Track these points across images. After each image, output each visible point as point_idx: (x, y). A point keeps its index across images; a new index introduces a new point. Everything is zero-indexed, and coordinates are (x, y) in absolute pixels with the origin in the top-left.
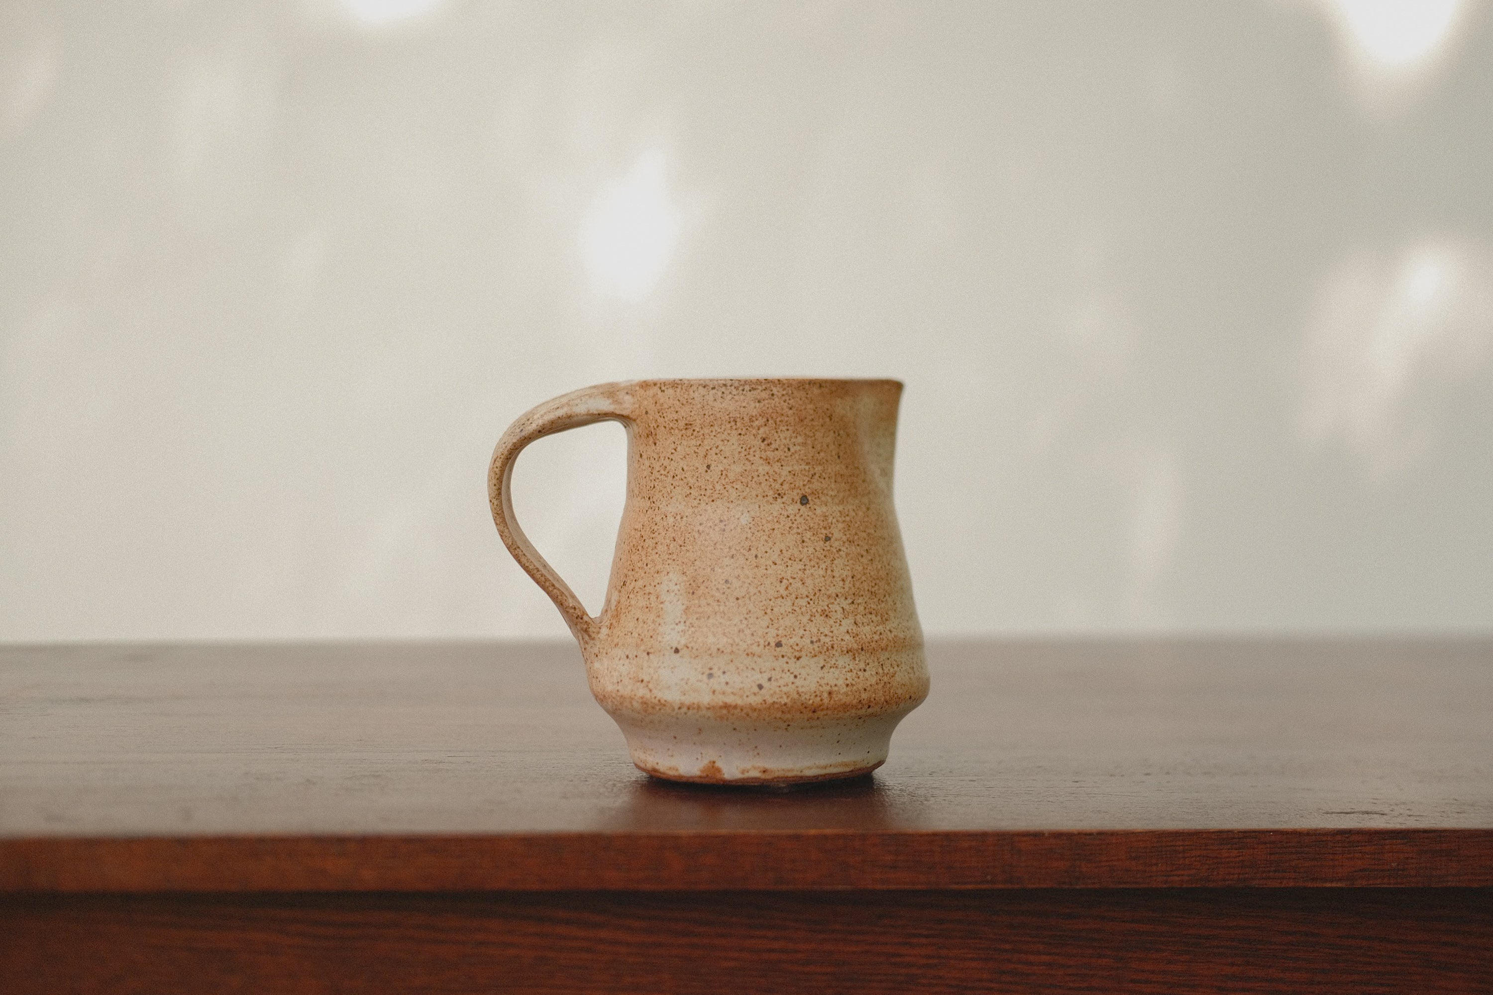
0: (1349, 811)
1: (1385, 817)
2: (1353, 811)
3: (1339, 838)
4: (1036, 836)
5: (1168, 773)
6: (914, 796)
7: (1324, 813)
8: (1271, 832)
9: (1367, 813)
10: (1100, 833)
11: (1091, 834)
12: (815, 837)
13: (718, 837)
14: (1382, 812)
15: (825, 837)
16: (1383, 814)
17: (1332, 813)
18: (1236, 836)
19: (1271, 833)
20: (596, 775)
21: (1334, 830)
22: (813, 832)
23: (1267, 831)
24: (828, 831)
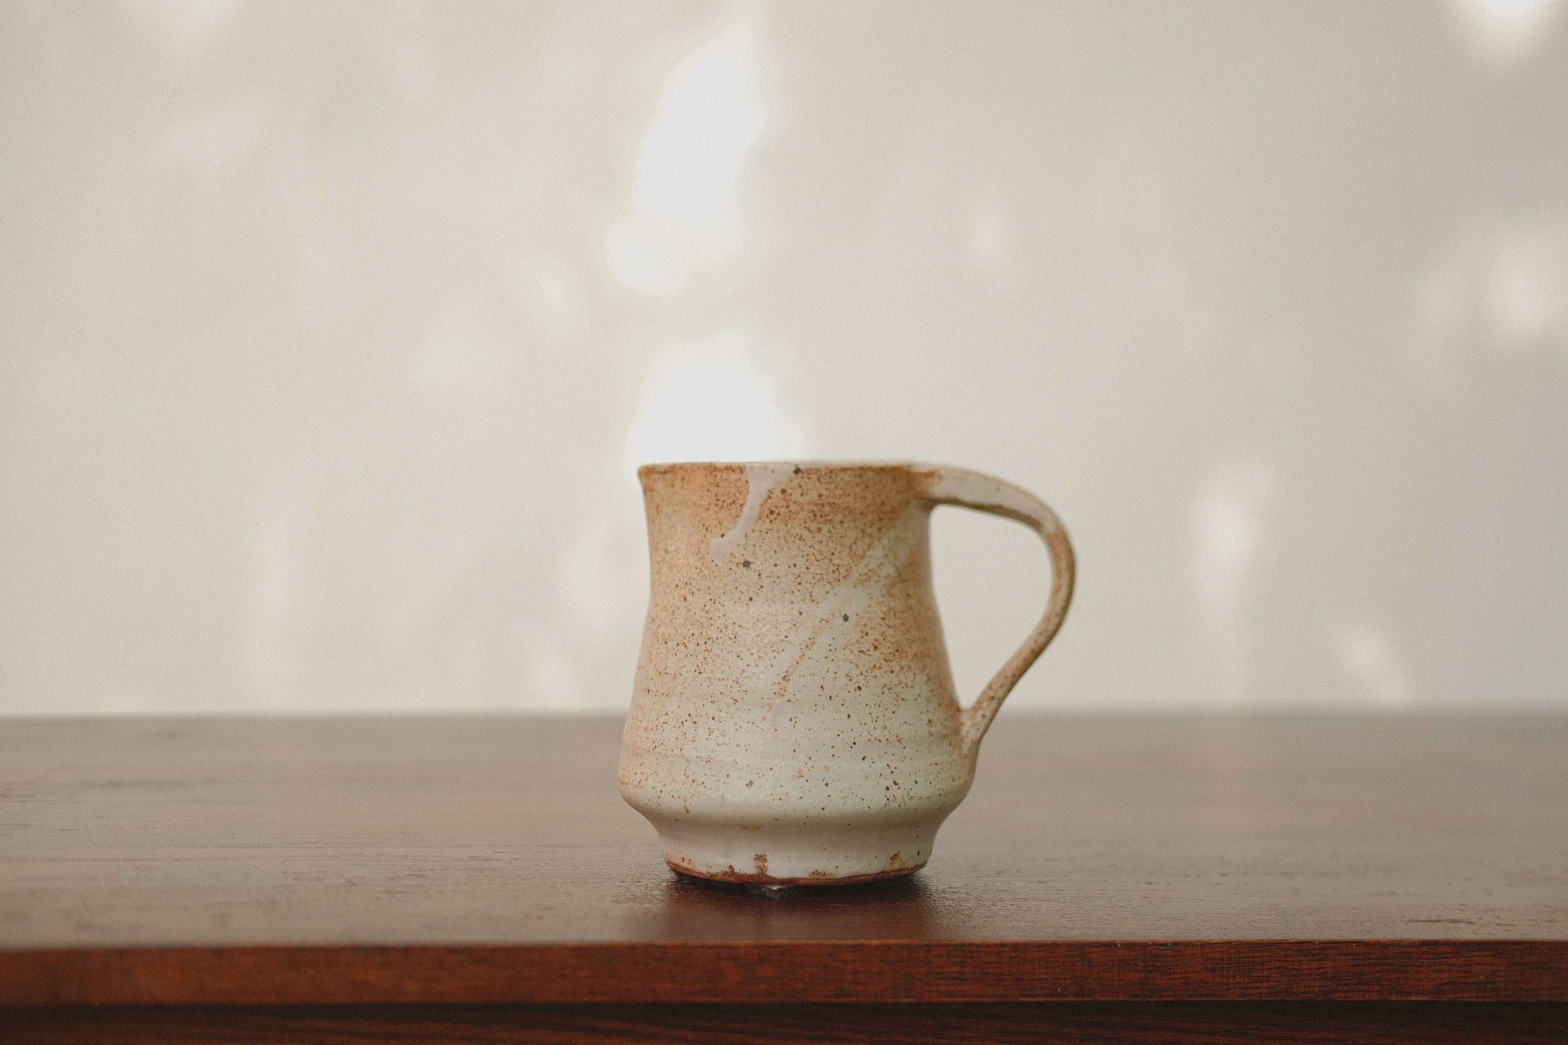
0: (1435, 918)
1: (1472, 926)
2: (1439, 919)
3: (1424, 949)
4: (1109, 946)
5: (1245, 873)
6: (980, 901)
7: (1408, 921)
8: (1352, 942)
9: (1454, 921)
10: (1175, 944)
11: (1165, 945)
12: (877, 947)
13: (776, 946)
14: (1470, 921)
15: (888, 947)
16: (1470, 923)
17: (1417, 921)
18: (1317, 947)
19: (1354, 944)
20: (649, 874)
21: (1419, 941)
22: (875, 942)
23: (1349, 942)
24: (892, 941)
